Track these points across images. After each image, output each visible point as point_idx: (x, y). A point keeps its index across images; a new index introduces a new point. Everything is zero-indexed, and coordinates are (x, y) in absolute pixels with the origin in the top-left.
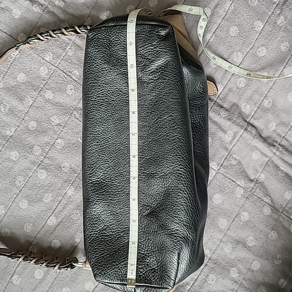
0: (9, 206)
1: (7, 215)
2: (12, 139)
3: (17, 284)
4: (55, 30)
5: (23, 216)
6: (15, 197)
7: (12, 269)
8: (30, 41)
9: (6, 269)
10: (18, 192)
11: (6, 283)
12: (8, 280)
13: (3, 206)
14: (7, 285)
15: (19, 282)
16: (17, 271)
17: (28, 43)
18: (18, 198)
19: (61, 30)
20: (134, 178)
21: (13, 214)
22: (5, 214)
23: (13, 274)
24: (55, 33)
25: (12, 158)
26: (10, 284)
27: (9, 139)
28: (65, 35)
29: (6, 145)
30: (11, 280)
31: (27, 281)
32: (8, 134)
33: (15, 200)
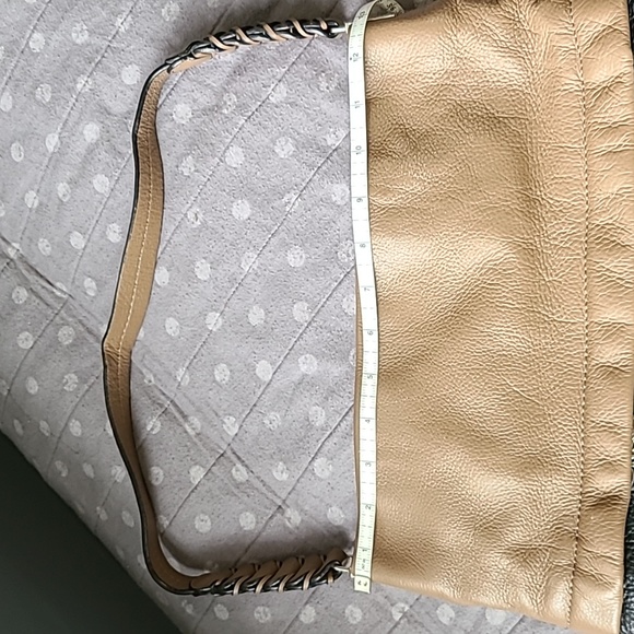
0: (319, 306)
1: (314, 325)
2: (338, 155)
3: (322, 477)
4: (250, 28)
5: (349, 330)
6: (333, 286)
7: (315, 443)
8: (195, 51)
9: (301, 441)
10: (342, 276)
11: (301, 472)
12: (305, 466)
13: (306, 305)
14: (301, 477)
15: (327, 473)
16: (325, 449)
17: (191, 55)
18: (342, 290)
19: (262, 27)
20: (370, 376)
21: (327, 324)
22: (310, 323)
23: (316, 454)
24: (248, 33)
25: (334, 199)
26: (308, 475)
27: (331, 155)
28: (271, 39)
29: (324, 168)
30: (310, 468)
31: (346, 474)
32: (329, 144)
33: (334, 294)
